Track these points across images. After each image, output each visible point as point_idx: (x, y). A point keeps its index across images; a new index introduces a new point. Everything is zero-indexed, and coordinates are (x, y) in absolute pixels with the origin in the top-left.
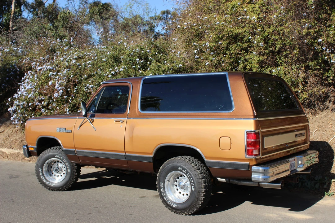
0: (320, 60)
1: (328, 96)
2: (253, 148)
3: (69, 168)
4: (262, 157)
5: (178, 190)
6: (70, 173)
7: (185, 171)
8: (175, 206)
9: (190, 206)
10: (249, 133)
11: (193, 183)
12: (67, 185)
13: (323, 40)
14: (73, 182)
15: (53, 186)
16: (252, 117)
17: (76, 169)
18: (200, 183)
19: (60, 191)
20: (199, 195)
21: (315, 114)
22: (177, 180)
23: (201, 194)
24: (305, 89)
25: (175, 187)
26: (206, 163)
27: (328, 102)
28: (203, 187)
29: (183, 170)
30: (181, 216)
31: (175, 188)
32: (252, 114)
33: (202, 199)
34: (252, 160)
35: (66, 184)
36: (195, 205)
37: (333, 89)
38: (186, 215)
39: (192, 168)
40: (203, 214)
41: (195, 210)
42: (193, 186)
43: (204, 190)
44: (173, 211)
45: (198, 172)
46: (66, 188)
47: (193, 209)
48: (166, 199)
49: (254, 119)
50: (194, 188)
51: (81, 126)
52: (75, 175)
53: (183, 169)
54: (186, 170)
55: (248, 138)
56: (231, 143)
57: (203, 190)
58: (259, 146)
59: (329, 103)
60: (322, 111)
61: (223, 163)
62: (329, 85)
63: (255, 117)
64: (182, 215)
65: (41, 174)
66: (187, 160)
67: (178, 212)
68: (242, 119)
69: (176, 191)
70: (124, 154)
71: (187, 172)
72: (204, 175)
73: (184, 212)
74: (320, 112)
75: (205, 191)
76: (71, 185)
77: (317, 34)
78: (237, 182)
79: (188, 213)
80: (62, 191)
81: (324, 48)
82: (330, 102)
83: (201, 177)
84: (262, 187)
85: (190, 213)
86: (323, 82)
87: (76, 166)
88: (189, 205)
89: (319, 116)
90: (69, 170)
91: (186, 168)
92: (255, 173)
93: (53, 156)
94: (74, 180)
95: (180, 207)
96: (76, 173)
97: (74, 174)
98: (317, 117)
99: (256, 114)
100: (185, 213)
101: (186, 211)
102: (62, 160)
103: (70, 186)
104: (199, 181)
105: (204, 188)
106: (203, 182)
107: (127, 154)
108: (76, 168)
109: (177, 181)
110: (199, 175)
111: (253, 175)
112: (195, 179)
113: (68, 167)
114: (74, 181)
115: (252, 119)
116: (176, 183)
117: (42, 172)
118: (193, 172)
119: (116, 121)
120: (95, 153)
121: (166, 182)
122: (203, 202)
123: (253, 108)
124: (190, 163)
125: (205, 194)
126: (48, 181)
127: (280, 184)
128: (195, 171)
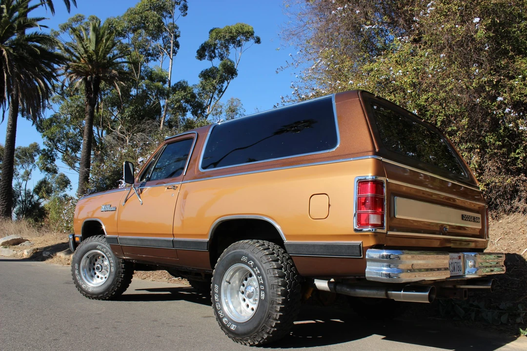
0: (501, 129)
1: (517, 191)
2: (369, 211)
4: (389, 233)
5: (244, 300)
6: (114, 273)
7: (251, 264)
8: (233, 327)
9: (256, 328)
10: (362, 183)
11: (264, 284)
12: (109, 291)
13: (505, 99)
14: (118, 287)
15: (90, 290)
16: (371, 153)
17: (123, 269)
18: (275, 286)
19: (99, 300)
20: (272, 308)
21: (497, 218)
22: (245, 282)
23: (276, 307)
24: (482, 178)
25: (240, 294)
26: (286, 247)
27: (517, 199)
28: (280, 293)
29: (248, 261)
30: (243, 346)
31: (241, 296)
32: (370, 148)
33: (277, 315)
34: (368, 235)
35: (108, 289)
36: (264, 326)
37: (525, 178)
38: (251, 346)
39: (264, 257)
40: (282, 347)
41: (265, 336)
42: (263, 290)
43: (282, 299)
44: (231, 337)
45: (274, 264)
46: (108, 296)
47: (261, 335)
48: (221, 313)
49: (373, 156)
50: (264, 295)
51: (126, 201)
52: (121, 278)
53: (249, 259)
54: (253, 261)
55: (360, 191)
56: (329, 205)
57: (280, 300)
58: (383, 210)
59: (519, 202)
60: (508, 215)
61: (314, 246)
62: (518, 171)
63: (376, 153)
64: (245, 346)
65: (76, 272)
66: (257, 245)
67: (238, 340)
68: (352, 159)
69: (242, 302)
70: (172, 239)
71: (255, 265)
72: (285, 273)
73: (247, 340)
74: (505, 215)
75: (284, 302)
76: (115, 291)
77: (495, 91)
78: (348, 290)
79: (254, 343)
80: (103, 300)
81: (507, 110)
82: (520, 200)
83: (277, 275)
84: (393, 300)
85: (257, 343)
86: (508, 168)
87: (123, 263)
88: (255, 326)
89: (504, 220)
90: (113, 269)
91: (254, 257)
92: (373, 263)
93: (95, 248)
94: (118, 284)
95: (241, 329)
96: (122, 273)
97: (119, 276)
98: (501, 221)
99: (377, 150)
100: (249, 341)
101: (250, 337)
102: (105, 253)
103: (113, 293)
104: (274, 282)
105: (282, 295)
106: (280, 284)
107: (176, 239)
108: (123, 267)
109: (244, 285)
110: (275, 270)
111: (369, 266)
112: (267, 277)
113: (112, 265)
115: (370, 157)
116: (242, 288)
117: (79, 270)
118: (264, 265)
119: (168, 188)
120: (139, 240)
121: (224, 284)
122: (279, 322)
123: (374, 138)
125: (283, 306)
126: (85, 283)
127: (427, 294)
128: (268, 264)
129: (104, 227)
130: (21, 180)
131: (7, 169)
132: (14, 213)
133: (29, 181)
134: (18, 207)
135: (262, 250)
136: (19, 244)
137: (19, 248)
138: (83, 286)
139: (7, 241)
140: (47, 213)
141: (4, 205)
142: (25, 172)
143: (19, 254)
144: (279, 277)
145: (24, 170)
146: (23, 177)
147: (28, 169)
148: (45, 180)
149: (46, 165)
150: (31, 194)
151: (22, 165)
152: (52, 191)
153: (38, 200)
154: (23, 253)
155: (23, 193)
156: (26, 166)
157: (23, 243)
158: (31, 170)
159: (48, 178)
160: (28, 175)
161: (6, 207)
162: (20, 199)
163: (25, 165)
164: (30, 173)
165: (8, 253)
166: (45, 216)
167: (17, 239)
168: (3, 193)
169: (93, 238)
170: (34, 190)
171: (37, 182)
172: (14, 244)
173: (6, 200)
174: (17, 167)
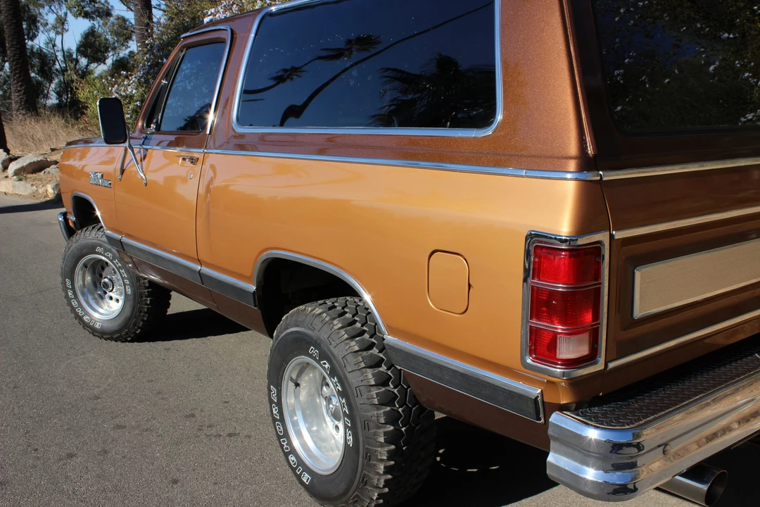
2: (560, 328)
3: (128, 285)
4: (613, 365)
6: (132, 297)
7: (326, 366)
8: (306, 479)
11: (350, 417)
12: (129, 327)
14: (143, 321)
15: (97, 326)
16: (572, 165)
17: (147, 288)
18: (372, 424)
19: (116, 341)
20: (369, 466)
23: (375, 465)
26: (388, 351)
28: (382, 439)
29: (320, 358)
32: (573, 149)
33: (380, 480)
35: (126, 324)
36: (357, 496)
39: (350, 358)
42: (350, 429)
43: (389, 451)
45: (371, 375)
46: (130, 336)
48: (285, 444)
50: (351, 438)
51: (122, 171)
52: (147, 304)
54: (329, 361)
55: (536, 272)
56: (469, 285)
57: (383, 453)
63: (586, 163)
65: (70, 293)
70: (198, 267)
72: (396, 391)
75: (393, 455)
76: (139, 328)
83: (376, 402)
90: (129, 291)
91: (329, 354)
92: (565, 450)
93: (93, 250)
94: (143, 316)
95: (318, 486)
96: (147, 297)
97: (141, 301)
99: (590, 151)
102: (111, 261)
103: (136, 330)
104: (369, 414)
105: (388, 442)
106: (383, 419)
107: (204, 269)
108: (147, 285)
110: (372, 389)
111: (555, 452)
112: (355, 403)
113: (127, 282)
114: (145, 319)
115: (569, 176)
117: (73, 289)
118: (348, 376)
121: (286, 387)
124: (346, 336)
125: (392, 463)
126: (87, 314)
127: (705, 487)
128: (358, 373)
129: (98, 213)
130: (52, 34)
131: (13, 27)
132: (52, 93)
133: (65, 35)
134: (56, 81)
135: (347, 339)
136: (40, 171)
137: (40, 180)
138: (86, 318)
139: (21, 168)
140: (83, 107)
141: (19, 91)
142: (56, 19)
143: (41, 191)
144: (382, 404)
145: (55, 16)
146: (54, 27)
147: (61, 13)
148: (92, 30)
149: (83, 7)
150: (74, 56)
151: (50, 8)
152: (108, 48)
153: (88, 65)
154: (47, 190)
155: (60, 57)
156: (57, 7)
157: (48, 169)
158: (66, 14)
159: (97, 26)
160: (63, 24)
161: (24, 94)
162: (57, 66)
163: (55, 6)
164: (65, 20)
165: (22, 191)
166: (83, 113)
167: (38, 161)
168: (16, 70)
169: (88, 232)
170: (78, 50)
171: (80, 36)
172: (34, 171)
173: (22, 81)
174: (41, 10)
